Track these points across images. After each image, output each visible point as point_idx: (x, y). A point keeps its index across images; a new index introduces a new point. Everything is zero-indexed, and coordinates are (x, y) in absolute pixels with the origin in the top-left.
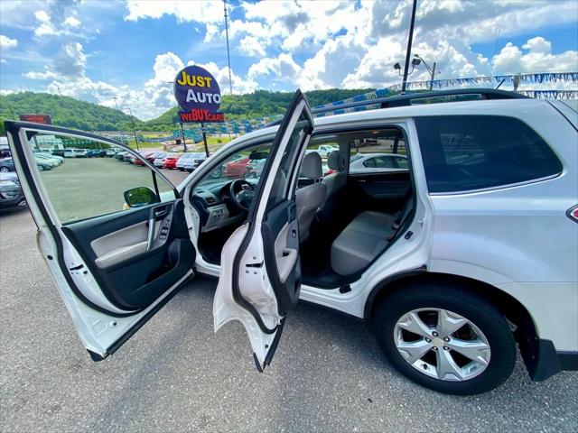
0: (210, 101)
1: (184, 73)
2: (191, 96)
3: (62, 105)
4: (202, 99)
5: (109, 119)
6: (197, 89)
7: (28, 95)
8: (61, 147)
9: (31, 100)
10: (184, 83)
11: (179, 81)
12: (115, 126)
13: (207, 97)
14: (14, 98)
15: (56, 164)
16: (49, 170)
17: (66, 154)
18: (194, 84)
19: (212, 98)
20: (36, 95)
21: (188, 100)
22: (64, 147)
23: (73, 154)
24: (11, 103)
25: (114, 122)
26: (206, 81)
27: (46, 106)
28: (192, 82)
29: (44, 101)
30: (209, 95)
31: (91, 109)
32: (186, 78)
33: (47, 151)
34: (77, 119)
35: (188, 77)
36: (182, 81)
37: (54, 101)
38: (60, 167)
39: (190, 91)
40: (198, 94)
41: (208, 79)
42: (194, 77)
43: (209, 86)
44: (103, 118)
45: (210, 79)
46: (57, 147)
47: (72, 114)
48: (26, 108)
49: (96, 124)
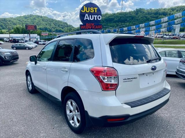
0: (96, 19)
1: (84, 7)
2: (87, 17)
3: (43, 20)
4: (92, 18)
5: (60, 26)
6: (90, 14)
7: (31, 16)
8: (39, 40)
9: (32, 18)
10: (84, 11)
11: (82, 11)
12: (63, 30)
13: (94, 17)
14: (25, 17)
15: (34, 47)
16: (30, 49)
17: (39, 43)
18: (89, 11)
19: (97, 17)
20: (34, 16)
21: (85, 19)
22: (40, 40)
23: (42, 43)
24: (24, 19)
25: (63, 28)
26: (94, 10)
27: (37, 21)
28: (88, 10)
29: (37, 19)
30: (96, 16)
31: (54, 22)
32: (85, 9)
33: (33, 41)
34: (48, 27)
35: (86, 8)
36: (83, 10)
37: (40, 18)
38: (35, 48)
39: (87, 15)
40: (90, 16)
41: (96, 9)
42: (89, 8)
43: (96, 12)
44: (59, 26)
45: (97, 8)
46: (37, 39)
47: (46, 25)
48: (29, 22)
49: (55, 29)
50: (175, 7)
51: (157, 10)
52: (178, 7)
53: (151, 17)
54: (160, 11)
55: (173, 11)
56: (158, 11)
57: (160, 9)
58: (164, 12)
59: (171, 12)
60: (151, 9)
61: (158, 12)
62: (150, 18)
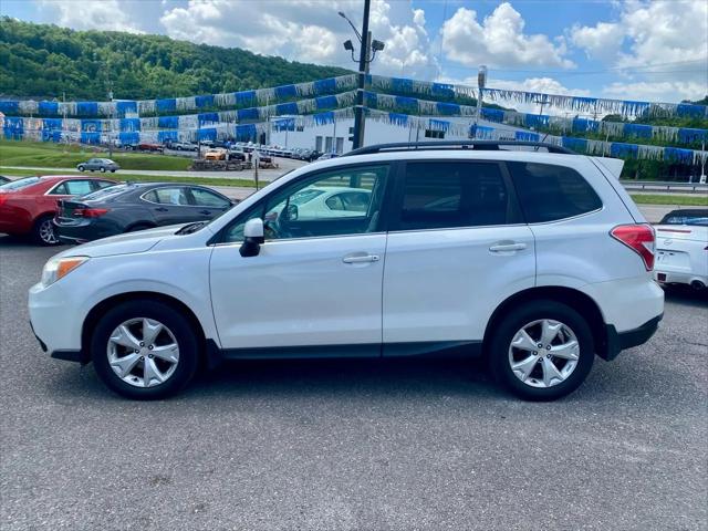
50: (104, 32)
51: (38, 27)
52: (115, 35)
53: (13, 51)
54: (48, 35)
55: (98, 45)
56: (44, 34)
57: (47, 27)
58: (65, 42)
59: (93, 47)
60: (8, 20)
61: (42, 38)
62: (13, 57)
